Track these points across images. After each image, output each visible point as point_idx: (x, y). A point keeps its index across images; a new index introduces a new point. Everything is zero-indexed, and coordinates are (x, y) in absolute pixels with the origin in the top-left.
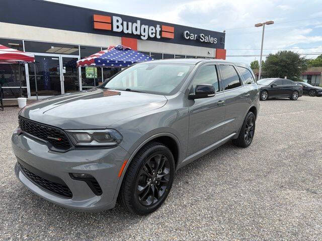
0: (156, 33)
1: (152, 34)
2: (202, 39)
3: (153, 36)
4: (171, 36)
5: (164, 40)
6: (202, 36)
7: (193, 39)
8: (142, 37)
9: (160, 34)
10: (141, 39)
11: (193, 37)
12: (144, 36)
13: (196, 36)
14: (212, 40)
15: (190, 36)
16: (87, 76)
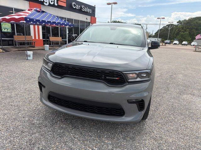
0: (54, 2)
1: (52, 1)
2: (83, 9)
3: (52, 3)
4: (64, 5)
6: (83, 7)
7: (78, 8)
8: (45, 3)
9: (57, 3)
10: (44, 5)
11: (78, 7)
12: (46, 3)
13: (79, 6)
14: (89, 10)
15: (76, 6)
16: (3, 30)
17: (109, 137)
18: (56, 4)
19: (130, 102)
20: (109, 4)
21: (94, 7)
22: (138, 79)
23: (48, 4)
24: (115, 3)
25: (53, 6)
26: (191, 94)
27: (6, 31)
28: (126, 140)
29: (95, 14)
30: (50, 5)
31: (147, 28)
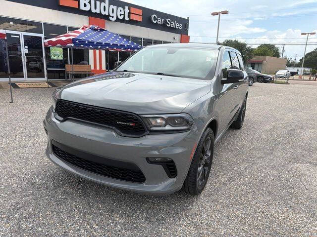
0: (124, 15)
1: (121, 15)
2: (169, 24)
3: (121, 17)
4: (140, 19)
5: (132, 22)
6: (169, 21)
7: (160, 23)
8: (110, 18)
9: (129, 16)
10: (110, 20)
11: (160, 21)
12: (113, 17)
13: (163, 20)
14: (178, 25)
15: (157, 20)
17: (125, 214)
18: (127, 19)
19: (151, 161)
20: (214, 14)
21: (187, 21)
22: (168, 128)
23: (115, 19)
24: (225, 13)
25: (123, 21)
26: (310, 163)
27: (56, 58)
28: (150, 221)
29: (188, 30)
30: (118, 20)
31: (283, 51)
